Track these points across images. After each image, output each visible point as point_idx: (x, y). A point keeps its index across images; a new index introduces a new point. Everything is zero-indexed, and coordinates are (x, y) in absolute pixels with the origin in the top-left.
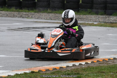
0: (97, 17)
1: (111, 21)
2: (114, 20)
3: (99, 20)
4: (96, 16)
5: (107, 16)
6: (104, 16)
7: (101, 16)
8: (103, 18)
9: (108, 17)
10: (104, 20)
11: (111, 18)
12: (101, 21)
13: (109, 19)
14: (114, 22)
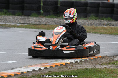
0: (16, 19)
1: (32, 22)
2: (35, 21)
3: (19, 21)
4: (13, 16)
5: (25, 17)
6: (23, 17)
7: (18, 17)
8: (22, 19)
9: (27, 18)
10: (24, 21)
11: (30, 19)
12: (21, 22)
13: (29, 20)
14: (36, 23)
